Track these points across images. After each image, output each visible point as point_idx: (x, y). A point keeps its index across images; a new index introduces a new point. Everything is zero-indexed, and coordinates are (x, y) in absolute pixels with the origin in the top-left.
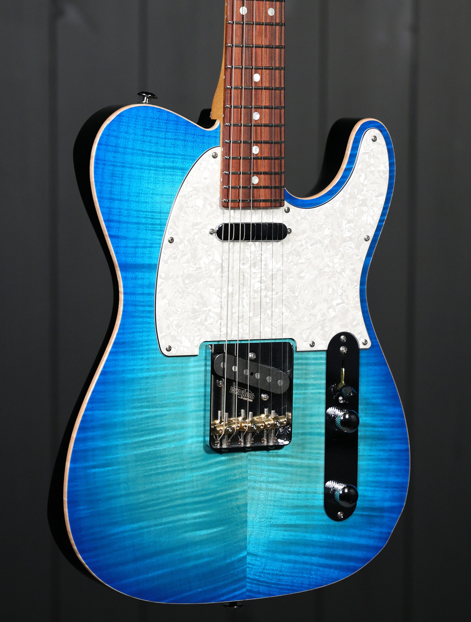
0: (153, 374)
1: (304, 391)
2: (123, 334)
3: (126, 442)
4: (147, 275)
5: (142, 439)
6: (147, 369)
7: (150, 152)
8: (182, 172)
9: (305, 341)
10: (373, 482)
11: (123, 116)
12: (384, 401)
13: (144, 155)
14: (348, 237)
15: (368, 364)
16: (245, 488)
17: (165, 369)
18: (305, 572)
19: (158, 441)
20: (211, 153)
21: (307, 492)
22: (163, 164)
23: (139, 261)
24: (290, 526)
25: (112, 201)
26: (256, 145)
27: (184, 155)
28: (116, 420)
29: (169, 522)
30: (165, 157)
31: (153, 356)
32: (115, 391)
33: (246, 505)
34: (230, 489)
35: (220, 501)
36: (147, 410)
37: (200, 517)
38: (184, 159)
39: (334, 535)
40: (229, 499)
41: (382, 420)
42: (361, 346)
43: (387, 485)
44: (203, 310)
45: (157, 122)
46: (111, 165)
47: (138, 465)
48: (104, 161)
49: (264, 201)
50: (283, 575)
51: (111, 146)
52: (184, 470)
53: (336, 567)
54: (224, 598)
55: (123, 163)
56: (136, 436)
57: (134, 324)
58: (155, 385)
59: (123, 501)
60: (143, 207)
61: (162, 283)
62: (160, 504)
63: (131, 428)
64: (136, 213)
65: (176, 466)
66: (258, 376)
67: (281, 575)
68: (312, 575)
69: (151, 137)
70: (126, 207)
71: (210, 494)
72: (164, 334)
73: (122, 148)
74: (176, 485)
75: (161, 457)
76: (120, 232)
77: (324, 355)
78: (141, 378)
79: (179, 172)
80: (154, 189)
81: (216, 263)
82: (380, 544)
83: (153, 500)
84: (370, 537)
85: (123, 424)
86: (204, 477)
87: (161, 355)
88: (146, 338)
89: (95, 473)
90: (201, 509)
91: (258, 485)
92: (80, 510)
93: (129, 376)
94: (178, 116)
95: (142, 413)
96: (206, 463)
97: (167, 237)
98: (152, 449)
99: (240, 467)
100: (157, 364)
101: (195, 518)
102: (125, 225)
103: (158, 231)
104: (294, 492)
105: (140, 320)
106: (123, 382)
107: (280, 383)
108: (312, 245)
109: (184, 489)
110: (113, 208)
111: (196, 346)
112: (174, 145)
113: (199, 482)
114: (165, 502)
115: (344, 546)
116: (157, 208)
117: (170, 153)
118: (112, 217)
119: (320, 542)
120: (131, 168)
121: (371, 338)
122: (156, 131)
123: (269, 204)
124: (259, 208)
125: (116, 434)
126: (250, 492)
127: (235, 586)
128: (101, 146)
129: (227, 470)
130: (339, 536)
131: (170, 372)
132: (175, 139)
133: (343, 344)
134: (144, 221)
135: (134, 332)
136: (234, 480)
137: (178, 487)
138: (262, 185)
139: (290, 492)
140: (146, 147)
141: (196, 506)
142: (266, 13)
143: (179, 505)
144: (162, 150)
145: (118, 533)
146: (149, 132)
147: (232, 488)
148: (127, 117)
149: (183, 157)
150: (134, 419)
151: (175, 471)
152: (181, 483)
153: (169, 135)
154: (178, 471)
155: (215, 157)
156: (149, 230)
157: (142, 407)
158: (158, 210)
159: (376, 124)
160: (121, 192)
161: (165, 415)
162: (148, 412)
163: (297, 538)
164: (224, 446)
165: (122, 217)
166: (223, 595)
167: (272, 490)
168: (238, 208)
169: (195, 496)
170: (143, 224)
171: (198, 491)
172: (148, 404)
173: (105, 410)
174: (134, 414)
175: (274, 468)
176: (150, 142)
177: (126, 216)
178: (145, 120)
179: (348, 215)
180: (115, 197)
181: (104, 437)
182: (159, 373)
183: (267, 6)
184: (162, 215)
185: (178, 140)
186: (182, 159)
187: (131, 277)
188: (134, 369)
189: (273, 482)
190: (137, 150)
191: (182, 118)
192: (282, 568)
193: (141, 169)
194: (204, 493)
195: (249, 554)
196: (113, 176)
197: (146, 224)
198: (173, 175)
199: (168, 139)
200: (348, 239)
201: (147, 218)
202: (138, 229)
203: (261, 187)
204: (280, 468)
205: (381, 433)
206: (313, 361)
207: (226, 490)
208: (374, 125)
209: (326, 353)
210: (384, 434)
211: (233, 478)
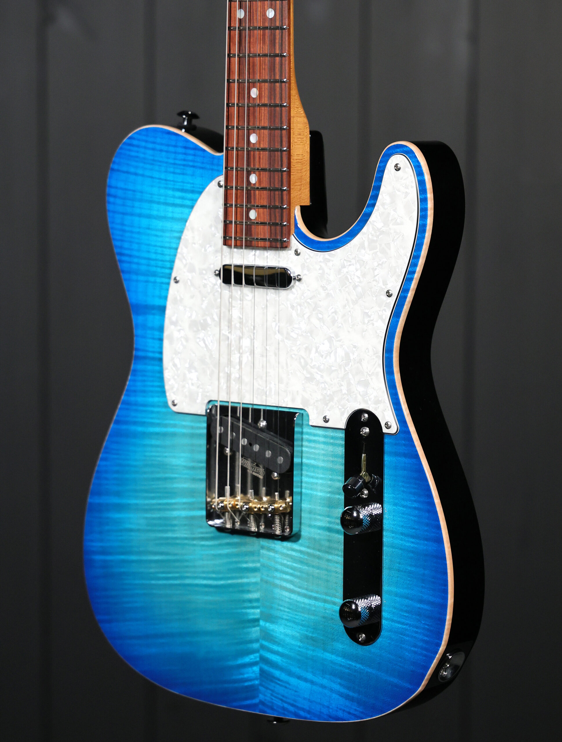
0: (163, 430)
3: (138, 502)
7: (160, 179)
9: (318, 414)
10: (402, 605)
11: (134, 139)
13: (153, 182)
15: (396, 454)
16: (258, 579)
18: (324, 699)
19: (168, 507)
20: (217, 181)
21: (325, 601)
22: (172, 193)
25: (123, 233)
26: (254, 173)
27: (194, 184)
30: (174, 185)
31: (160, 410)
34: (241, 578)
35: (231, 590)
36: (157, 470)
38: (194, 187)
39: (356, 661)
40: (241, 589)
41: (414, 529)
42: (385, 430)
43: (420, 613)
44: (209, 364)
46: (123, 193)
47: (148, 530)
48: (116, 188)
51: (122, 172)
53: (359, 702)
55: (134, 191)
56: (147, 498)
57: (145, 371)
58: (166, 443)
59: (135, 568)
60: (153, 241)
63: (143, 487)
64: (146, 246)
66: (256, 448)
68: (331, 704)
69: (160, 162)
70: (137, 241)
71: (221, 579)
72: (170, 386)
75: (170, 525)
76: (132, 267)
77: (342, 435)
79: (186, 203)
82: (412, 688)
84: (400, 675)
85: (135, 482)
86: (214, 558)
87: (168, 410)
89: (108, 530)
91: (271, 580)
93: (140, 429)
95: (152, 472)
97: (173, 276)
100: (164, 419)
102: (136, 260)
103: (167, 269)
104: (311, 597)
106: (135, 435)
107: (280, 460)
109: (195, 567)
110: (125, 241)
111: (204, 405)
112: (183, 171)
114: (176, 578)
116: (168, 242)
117: (179, 181)
118: (123, 251)
121: (397, 421)
122: (165, 155)
123: (267, 244)
124: (257, 248)
127: (246, 694)
128: (113, 172)
130: (362, 664)
131: (180, 430)
132: (184, 165)
133: (365, 424)
134: (154, 256)
135: (144, 381)
137: (188, 564)
138: (258, 220)
139: (305, 596)
140: (156, 174)
141: (206, 589)
142: (264, 15)
144: (171, 177)
149: (191, 186)
150: (145, 478)
152: (191, 560)
155: (221, 186)
158: (167, 245)
160: (132, 223)
162: (159, 472)
163: (314, 654)
164: (228, 525)
166: (234, 701)
167: (286, 589)
169: (205, 578)
170: (153, 260)
171: (207, 573)
174: (146, 473)
175: (289, 563)
176: (159, 168)
177: (137, 250)
178: (155, 143)
179: (367, 263)
180: (127, 228)
181: (118, 494)
182: (169, 430)
183: (266, 7)
185: (187, 166)
186: (189, 187)
187: (141, 320)
189: (287, 580)
190: (147, 177)
192: (297, 686)
194: (214, 576)
195: (262, 659)
196: (124, 205)
197: (157, 260)
198: (182, 206)
201: (156, 253)
202: (149, 265)
203: (257, 223)
204: (294, 565)
205: (412, 545)
206: (332, 441)
207: (237, 578)
208: (401, 149)
209: (344, 431)
210: (416, 546)
211: (245, 565)
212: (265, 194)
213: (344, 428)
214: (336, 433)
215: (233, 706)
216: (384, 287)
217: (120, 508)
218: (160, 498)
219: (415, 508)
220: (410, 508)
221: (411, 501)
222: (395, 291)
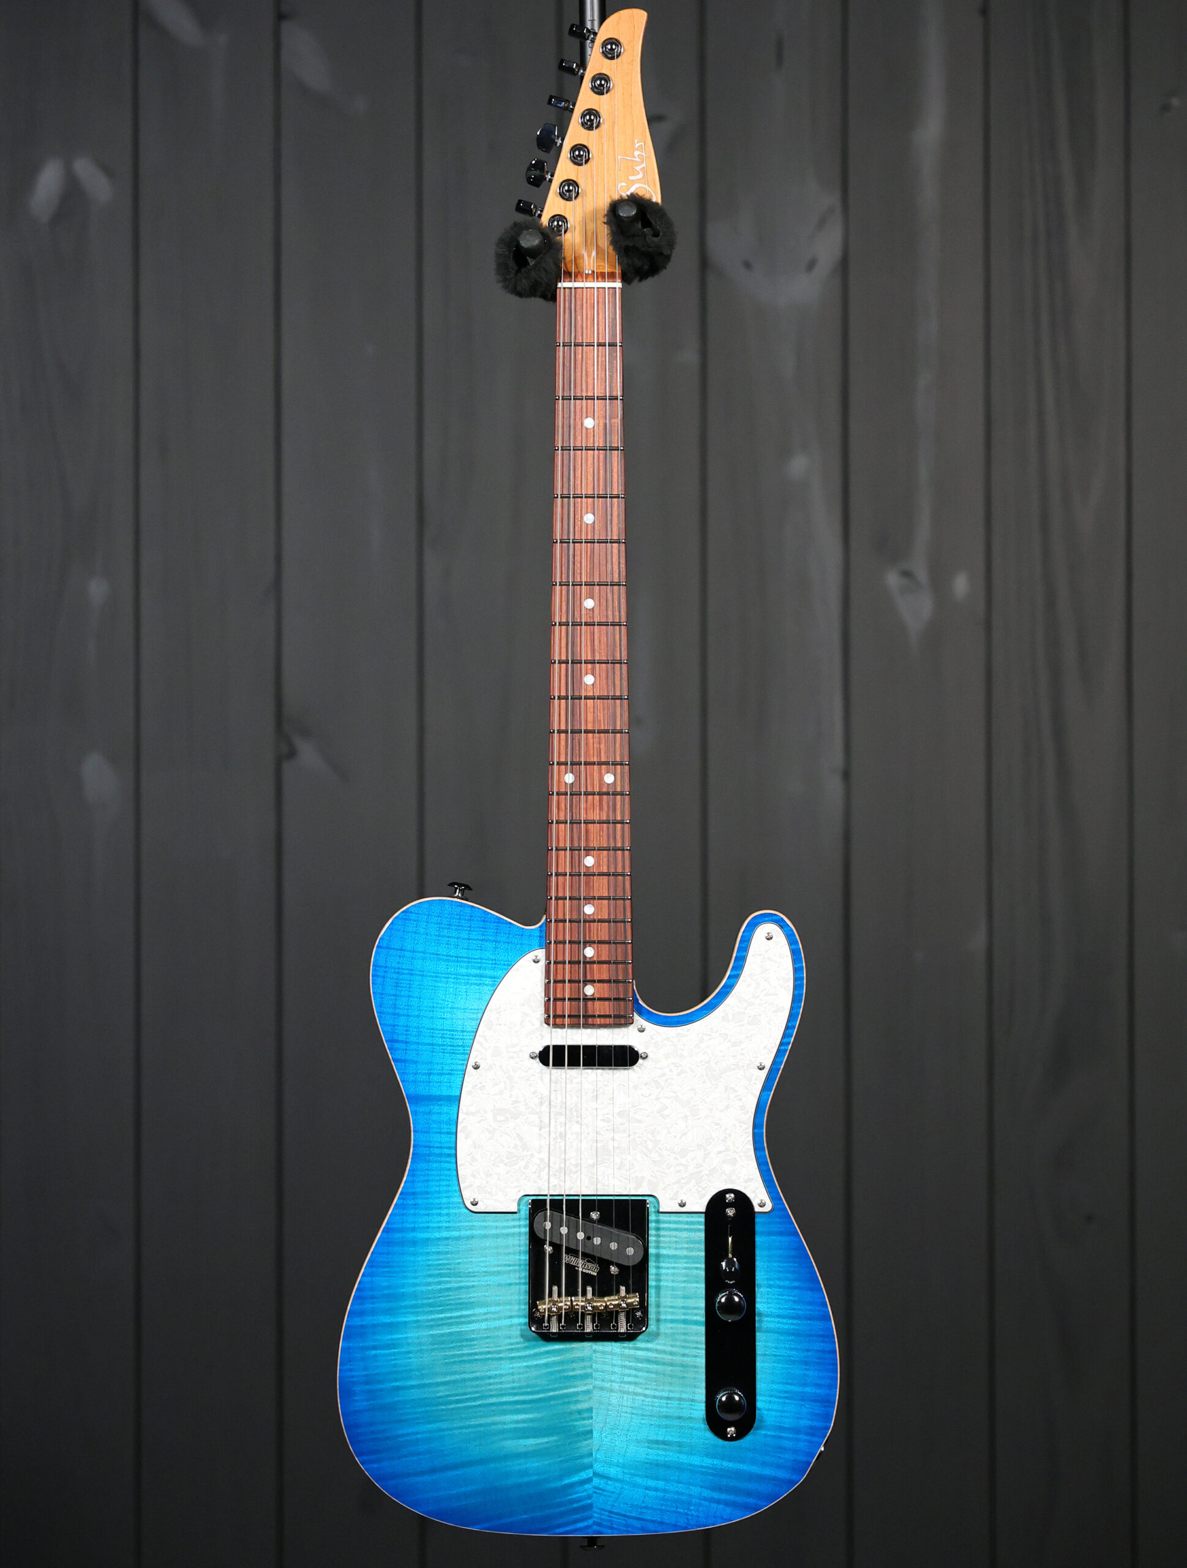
0: (455, 1234)
1: (673, 1265)
2: (413, 1181)
3: (419, 1318)
4: (445, 1109)
5: (440, 1316)
6: (447, 1227)
7: (448, 956)
8: (492, 981)
9: (671, 1199)
10: (780, 1392)
11: (411, 912)
12: (796, 1284)
13: (439, 959)
14: (733, 1065)
15: (770, 1233)
16: (591, 1387)
17: (472, 1228)
18: (680, 1506)
19: (463, 1320)
20: (531, 956)
21: (680, 1399)
22: (466, 971)
23: (435, 1092)
24: (657, 1442)
25: (396, 1017)
26: (590, 946)
27: (495, 960)
28: (404, 1290)
29: (481, 1425)
30: (468, 962)
31: (454, 1211)
32: (403, 1254)
33: (590, 1410)
34: (566, 1388)
35: (552, 1403)
36: (448, 1279)
37: (524, 1421)
38: (496, 964)
39: (723, 1459)
40: (566, 1400)
41: (794, 1309)
42: (757, 1209)
43: (803, 1398)
44: (522, 1155)
45: (457, 919)
46: (395, 972)
47: (433, 1350)
48: (386, 967)
49: (600, 1016)
50: (647, 1508)
51: (394, 949)
52: (501, 1359)
53: (727, 1503)
54: (562, 1530)
55: (412, 970)
56: (432, 1312)
57: (428, 1170)
58: (459, 1248)
59: (415, 1394)
60: (438, 1024)
61: (464, 1119)
62: (467, 1400)
63: (425, 1301)
64: (429, 1031)
65: (489, 1353)
66: (597, 1241)
67: (644, 1507)
68: (691, 1511)
69: (449, 937)
70: (415, 1025)
71: (538, 1392)
72: (467, 1184)
73: (410, 951)
74: (490, 1377)
75: (467, 1340)
76: (407, 1055)
77: (702, 1219)
78: (439, 1239)
79: (488, 981)
80: (453, 1002)
81: (540, 1095)
82: (794, 1477)
83: (457, 1395)
84: (779, 1467)
85: (414, 1296)
86: (528, 1370)
87: (466, 1211)
88: (444, 1188)
89: (376, 1356)
90: (524, 1411)
91: (607, 1385)
92: (356, 1401)
93: (422, 1235)
94: (486, 911)
95: (440, 1283)
96: (532, 1352)
97: (471, 1063)
98: (455, 1329)
99: (582, 1359)
100: (460, 1221)
101: (517, 1422)
102: (414, 1047)
103: (459, 1054)
104: (662, 1398)
105: (435, 1165)
106: (414, 1243)
107: (630, 1251)
108: (678, 1075)
109: (501, 1383)
110: (397, 1025)
111: (514, 1200)
112: (481, 947)
113: (521, 1376)
114: (475, 1399)
115: (738, 1475)
116: (460, 1025)
117: (476, 957)
118: (395, 1037)
119: (702, 1467)
120: (423, 975)
121: (772, 1199)
122: (455, 930)
123: (610, 1020)
124: (593, 1026)
125: (405, 1307)
126: (596, 1394)
127: (576, 1516)
128: (380, 949)
129: (562, 1363)
130: (730, 1461)
131: (479, 1232)
132: (482, 940)
133: (730, 1205)
134: (440, 1041)
135: (428, 1181)
136: (574, 1377)
137: (492, 1381)
138: (596, 996)
139: (654, 1397)
140: (443, 951)
141: (519, 1406)
142: (601, 779)
143: (493, 1404)
144: (464, 953)
145: (408, 1434)
146: (446, 931)
147: (570, 1387)
148: (416, 913)
149: (494, 962)
150: (429, 1290)
151: (489, 1359)
152: (496, 1376)
153: (474, 935)
154: (492, 1359)
155: (536, 961)
156: (447, 1053)
157: (441, 1275)
158: (460, 1028)
159: (774, 918)
160: (408, 1006)
161: (473, 1286)
162: (450, 1282)
163: (667, 1459)
164: (554, 1329)
165: (410, 1036)
166: (559, 1526)
167: (628, 1393)
168: (562, 1026)
169: (515, 1394)
170: (439, 1045)
171: (520, 1387)
172: (449, 1271)
173: (389, 1277)
174: (429, 1284)
175: (631, 1364)
176: (447, 944)
177: (415, 1036)
178: (441, 917)
179: (731, 1036)
180: (401, 1012)
181: (389, 1312)
182: (463, 1233)
183: (603, 771)
184: (465, 1034)
185: (486, 941)
186: (492, 964)
187: (422, 1112)
188: (428, 1227)
189: (630, 1383)
190: (430, 954)
191: (492, 914)
192: (645, 1497)
193: (436, 977)
194: (529, 1390)
195: (596, 1474)
196: (397, 986)
197: (444, 1045)
198: (480, 984)
199: (473, 940)
200: (732, 1067)
201: (444, 1037)
202: (433, 1052)
203: (595, 999)
204: (640, 1365)
205: (792, 1327)
206: (686, 1227)
207: (561, 1388)
208: (770, 918)
209: (703, 1215)
210: (797, 1327)
211: (571, 1374)
212: (604, 968)
213: (704, 1211)
214: (692, 1217)
215: (559, 1532)
216: (753, 1060)
217: (392, 1327)
218: (441, 1312)
219: (795, 1288)
220: (789, 1288)
221: (789, 1280)
222: (768, 1064)
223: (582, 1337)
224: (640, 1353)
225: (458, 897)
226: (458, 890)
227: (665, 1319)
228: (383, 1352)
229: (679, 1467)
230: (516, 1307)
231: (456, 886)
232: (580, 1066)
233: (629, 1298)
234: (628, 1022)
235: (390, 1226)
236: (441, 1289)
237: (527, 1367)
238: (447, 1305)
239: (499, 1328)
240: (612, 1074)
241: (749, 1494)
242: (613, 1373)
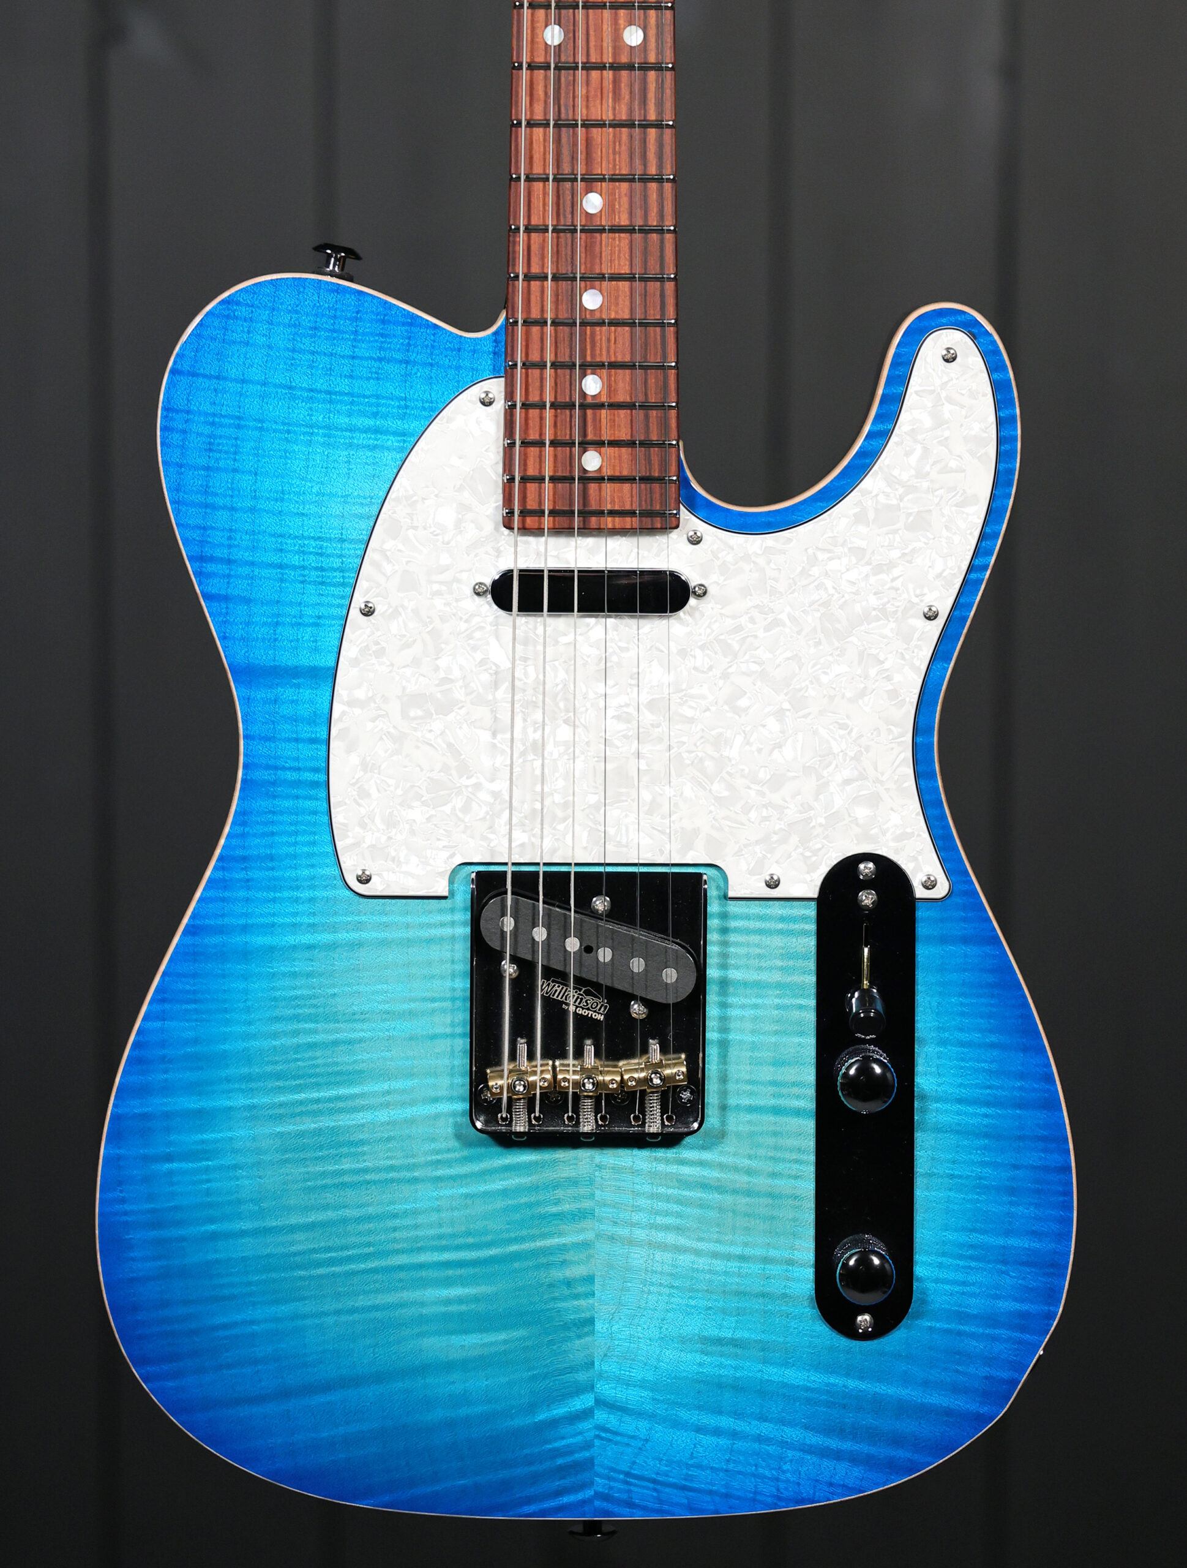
0: (325, 937)
1: (754, 1001)
2: (243, 836)
3: (255, 1101)
4: (306, 693)
5: (297, 1097)
6: (309, 925)
7: (312, 390)
8: (399, 441)
9: (751, 873)
10: (961, 1246)
11: (238, 303)
12: (993, 1038)
13: (294, 398)
14: (874, 609)
15: (943, 940)
16: (590, 1235)
17: (359, 926)
18: (764, 1464)
19: (341, 1105)
20: (476, 392)
21: (766, 1260)
22: (347, 420)
23: (286, 659)
24: (719, 1341)
25: (208, 511)
26: (593, 373)
27: (405, 399)
28: (227, 1047)
29: (376, 1308)
30: (352, 403)
31: (325, 894)
32: (224, 976)
33: (590, 1279)
34: (544, 1236)
35: (516, 1265)
36: (312, 1026)
37: (460, 1300)
38: (406, 407)
39: (847, 1375)
40: (543, 1260)
41: (989, 1087)
42: (920, 892)
43: (1005, 1258)
44: (458, 785)
45: (329, 317)
46: (206, 423)
47: (287, 1161)
48: (188, 412)
50: (699, 1467)
51: (205, 376)
52: (415, 1180)
53: (854, 1459)
54: (532, 1508)
55: (239, 418)
56: (280, 1090)
57: (274, 813)
58: (333, 965)
59: (246, 1247)
60: (293, 526)
61: (344, 713)
62: (349, 1259)
63: (269, 1069)
64: (273, 539)
65: (392, 1168)
66: (605, 955)
67: (692, 1466)
68: (784, 1472)
69: (313, 353)
70: (247, 527)
71: (489, 1245)
72: (349, 841)
73: (236, 380)
74: (395, 1216)
75: (352, 1144)
76: (232, 586)
77: (811, 911)
78: (294, 948)
79: (392, 441)
80: (322, 483)
81: (494, 668)
82: (985, 1410)
83: (329, 1249)
84: (956, 1389)
85: (247, 1057)
86: (469, 1202)
87: (348, 893)
88: (306, 849)
89: (171, 1173)
90: (462, 1281)
91: (624, 1232)
92: (133, 1259)
93: (260, 940)
94: (386, 302)
95: (296, 1033)
96: (476, 1167)
97: (358, 601)
98: (326, 1122)
99: (574, 1182)
100: (336, 913)
101: (448, 1302)
102: (245, 570)
103: (334, 585)
104: (729, 1257)
105: (288, 803)
106: (245, 954)
107: (670, 975)
108: (767, 629)
109: (416, 1227)
110: (212, 528)
111: (441, 874)
112: (376, 373)
113: (456, 1214)
114: (366, 1257)
115: (878, 1404)
116: (334, 528)
117: (368, 393)
118: (208, 551)
119: (807, 1389)
120: (261, 429)
121: (948, 873)
122: (327, 338)
124: (599, 531)
125: (228, 1080)
126: (603, 1248)
127: (562, 1482)
128: (178, 377)
129: (535, 1188)
130: (861, 1378)
131: (374, 935)
132: (380, 360)
133: (867, 884)
134: (296, 560)
135: (273, 834)
136: (560, 1216)
137: (397, 1222)
138: (607, 472)
139: (715, 1255)
140: (301, 380)
141: (450, 1272)
142: (617, 37)
143: (401, 1268)
144: (344, 385)
145: (235, 1324)
146: (307, 341)
147: (551, 1235)
148: (247, 305)
149: (403, 403)
150: (275, 1047)
151: (392, 1181)
152: (406, 1214)
153: (363, 350)
154: (399, 1181)
155: (487, 403)
156: (309, 583)
157: (297, 1018)
158: (335, 534)
159: (960, 318)
160: (233, 489)
161: (361, 1041)
162: (315, 1032)
163: (738, 1375)
164: (520, 1127)
165: (236, 550)
166: (529, 1501)
167: (663, 1247)
168: (538, 532)
169: (445, 1249)
170: (294, 568)
171: (454, 1236)
172: (313, 1011)
173: (196, 1020)
174: (275, 1035)
175: (670, 1191)
176: (311, 367)
177: (247, 549)
178: (297, 312)
179: (873, 552)
180: (220, 502)
181: (195, 1088)
182: (342, 936)
183: (621, 22)
184: (346, 545)
185: (389, 361)
186: (399, 407)
187: (262, 699)
188: (273, 925)
189: (667, 1228)
190: (275, 386)
191: (398, 308)
192: (695, 1447)
193: (288, 432)
194: (471, 1240)
195: (600, 1403)
196: (210, 450)
197: (304, 568)
198: (375, 447)
199: (361, 358)
200: (874, 613)
201: (303, 552)
202: (282, 580)
203: (603, 479)
204: (686, 1193)
205: (986, 1121)
206: (780, 926)
207: (533, 1238)
208: (953, 319)
209: (813, 904)
210: (994, 1121)
211: (554, 1209)
212: (622, 416)
213: (816, 896)
214: (792, 907)
215: (529, 1512)
216: (915, 600)
217: (203, 1118)
218: (299, 1089)
219: (992, 1046)
220: (980, 1046)
221: (981, 1031)
222: (944, 608)
223: (575, 1141)
224: (686, 1170)
225: (332, 274)
226: (333, 260)
227: (738, 1105)
228: (184, 1165)
229: (763, 1391)
230: (445, 1081)
231: (329, 251)
232: (573, 611)
233: (668, 1066)
234: (669, 524)
235: (198, 922)
236: (298, 1046)
237: (467, 1196)
238: (310, 1076)
239: (411, 1121)
240: (635, 627)
241: (897, 1441)
242: (637, 1209)
